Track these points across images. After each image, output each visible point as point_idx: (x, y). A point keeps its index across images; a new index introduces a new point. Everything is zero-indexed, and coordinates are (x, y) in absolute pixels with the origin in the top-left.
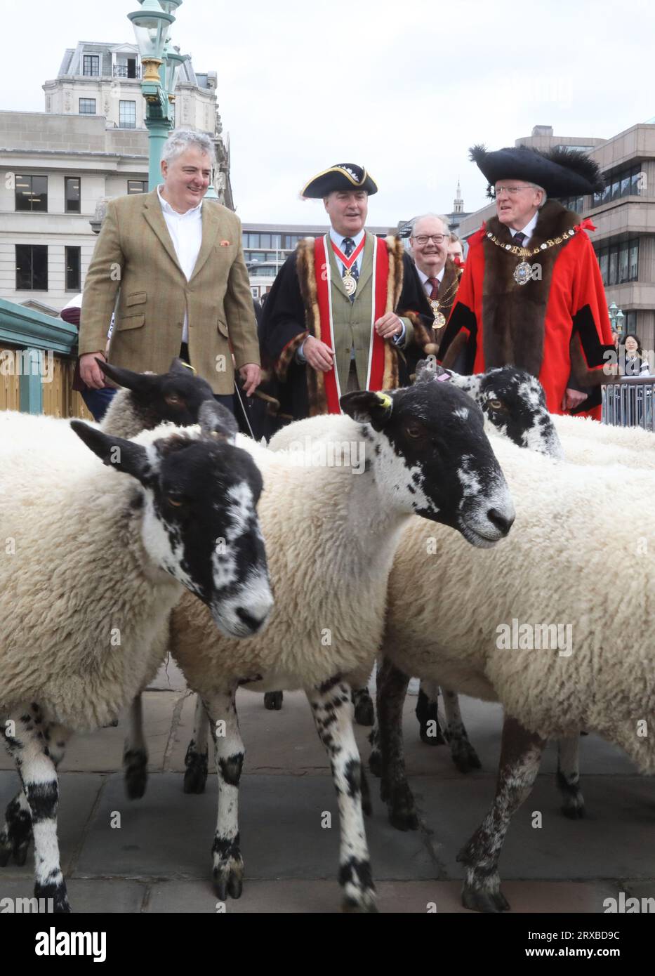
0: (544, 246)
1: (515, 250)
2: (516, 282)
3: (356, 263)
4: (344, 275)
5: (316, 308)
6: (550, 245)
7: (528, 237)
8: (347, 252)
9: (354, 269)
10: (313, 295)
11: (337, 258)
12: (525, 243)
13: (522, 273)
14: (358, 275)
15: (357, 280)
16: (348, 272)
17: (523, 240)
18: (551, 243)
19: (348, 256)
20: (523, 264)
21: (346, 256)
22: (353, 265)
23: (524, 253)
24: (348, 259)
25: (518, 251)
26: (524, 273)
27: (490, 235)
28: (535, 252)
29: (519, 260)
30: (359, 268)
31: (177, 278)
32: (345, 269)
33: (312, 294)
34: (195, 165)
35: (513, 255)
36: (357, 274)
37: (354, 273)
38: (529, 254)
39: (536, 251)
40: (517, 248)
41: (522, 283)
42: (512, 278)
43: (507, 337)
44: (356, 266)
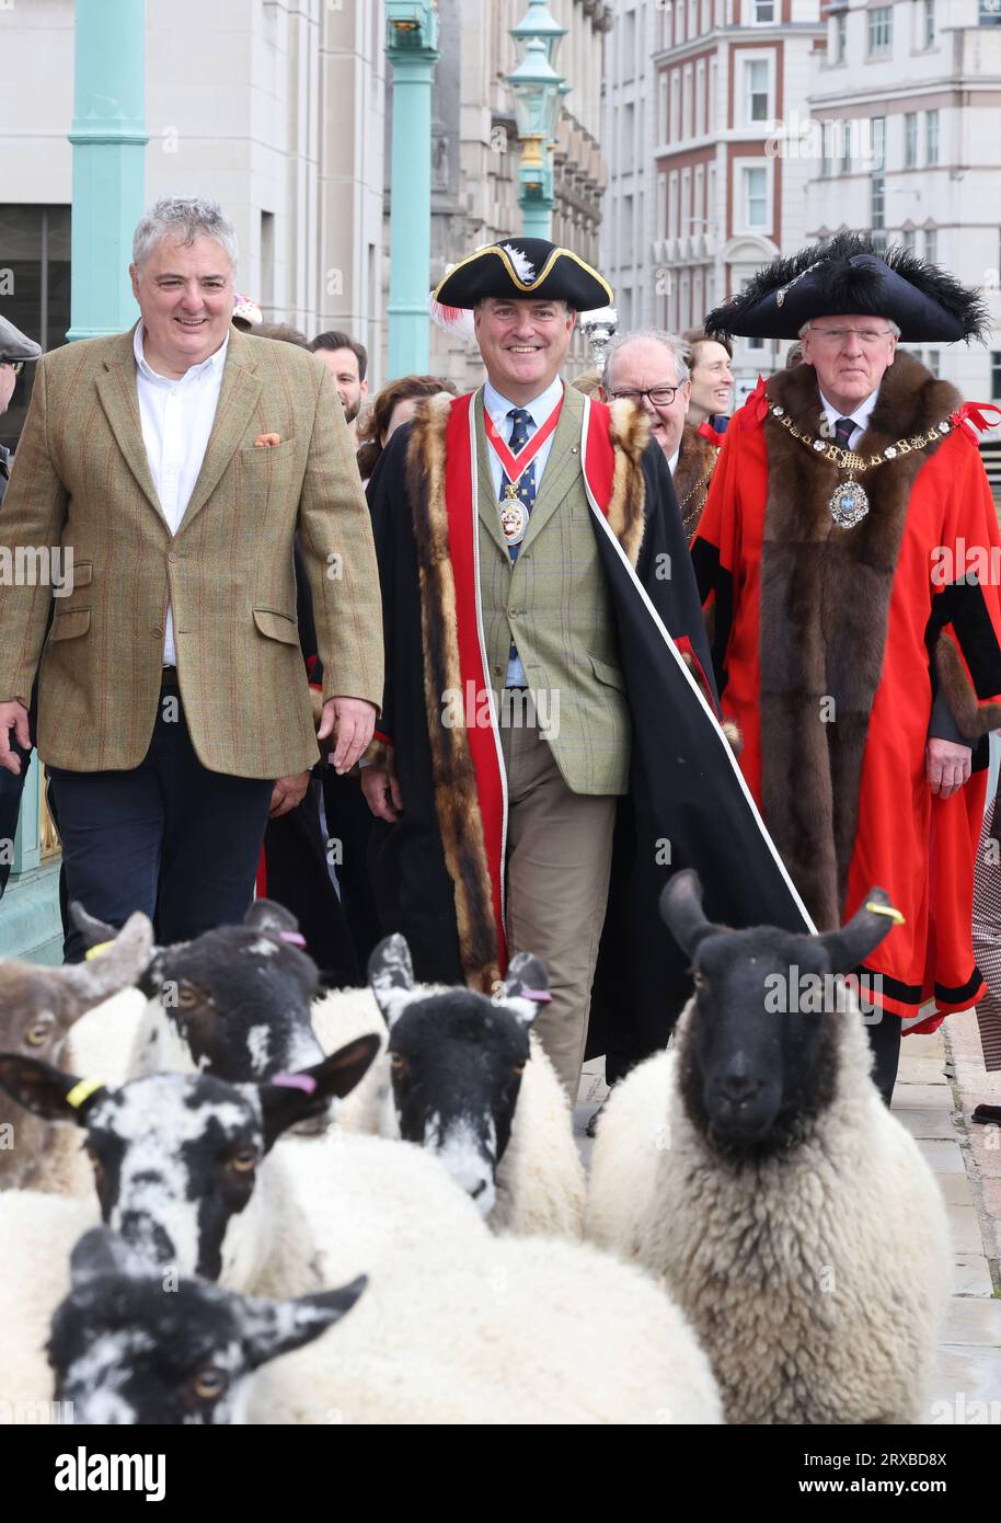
0: (891, 453)
1: (832, 454)
2: (835, 521)
3: (532, 467)
4: (503, 496)
5: (446, 569)
6: (904, 451)
7: (861, 429)
8: (514, 442)
9: (526, 481)
10: (439, 539)
11: (492, 452)
12: (853, 441)
13: (848, 504)
14: (534, 498)
15: (530, 509)
16: (512, 488)
17: (850, 434)
18: (905, 448)
19: (516, 453)
20: (848, 484)
21: (511, 451)
22: (525, 471)
23: (851, 462)
24: (515, 457)
25: (840, 457)
26: (849, 505)
27: (778, 412)
28: (873, 463)
29: (842, 478)
30: (536, 482)
31: (151, 531)
32: (506, 481)
33: (437, 535)
34: (180, 273)
35: (829, 464)
36: (532, 495)
37: (524, 492)
38: (862, 466)
39: (876, 461)
40: (838, 450)
41: (847, 525)
42: (825, 511)
43: (814, 631)
44: (532, 475)
